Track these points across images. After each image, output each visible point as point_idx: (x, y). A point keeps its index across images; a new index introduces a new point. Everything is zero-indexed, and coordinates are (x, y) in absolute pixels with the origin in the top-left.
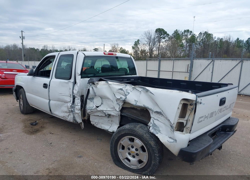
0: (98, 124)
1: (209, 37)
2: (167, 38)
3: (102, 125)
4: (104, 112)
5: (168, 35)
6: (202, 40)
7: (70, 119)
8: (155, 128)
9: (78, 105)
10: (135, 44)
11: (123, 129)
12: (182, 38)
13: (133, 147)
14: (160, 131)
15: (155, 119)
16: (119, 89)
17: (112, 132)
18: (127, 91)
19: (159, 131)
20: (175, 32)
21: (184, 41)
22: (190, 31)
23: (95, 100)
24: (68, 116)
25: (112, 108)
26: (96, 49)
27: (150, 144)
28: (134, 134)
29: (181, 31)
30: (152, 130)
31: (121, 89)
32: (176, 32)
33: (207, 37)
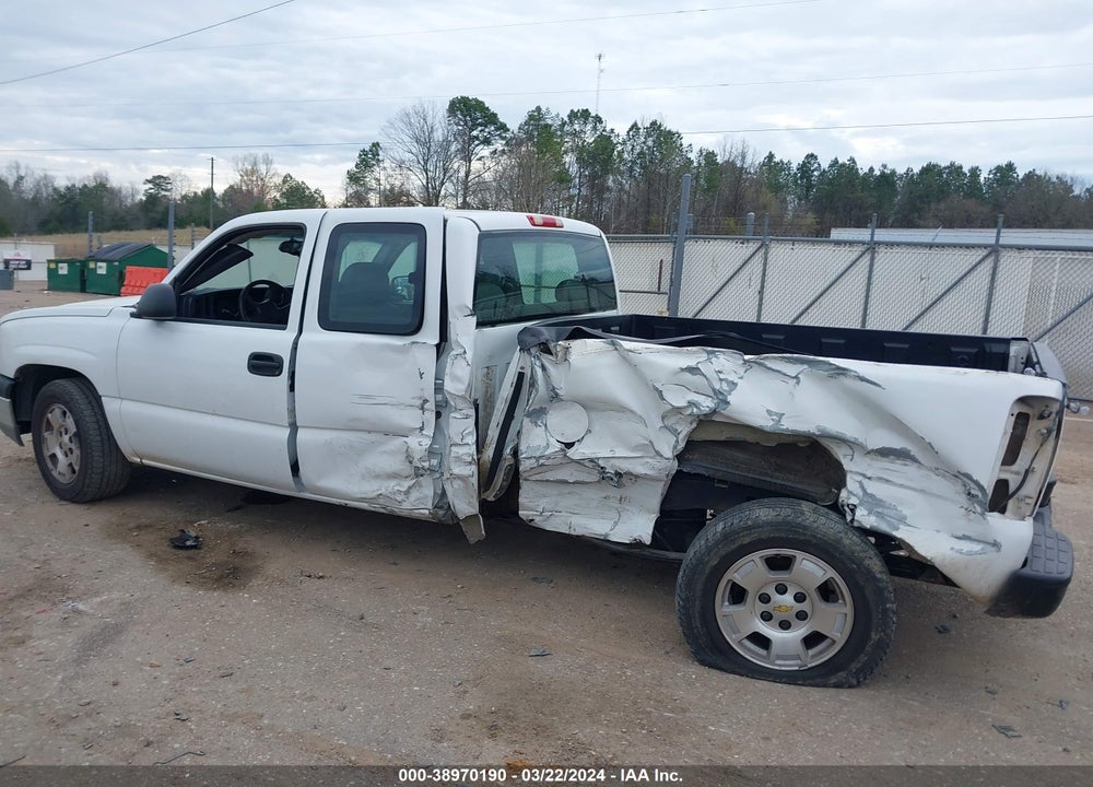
0: (553, 518)
1: (666, 143)
2: (499, 145)
3: (575, 520)
4: (601, 463)
5: (503, 127)
6: (641, 153)
7: (418, 502)
8: (879, 510)
9: (465, 441)
10: (361, 162)
11: (749, 523)
12: (561, 144)
13: (782, 590)
14: (905, 518)
15: (869, 478)
16: (682, 370)
17: (628, 542)
18: (722, 376)
19: (903, 520)
20: (531, 117)
21: (569, 159)
22: (593, 114)
23: (554, 418)
24: (407, 493)
25: (637, 448)
26: (160, 177)
27: (869, 571)
28: (802, 538)
29: (558, 115)
30: (865, 518)
31: (693, 370)
32: (536, 117)
33: (658, 143)
